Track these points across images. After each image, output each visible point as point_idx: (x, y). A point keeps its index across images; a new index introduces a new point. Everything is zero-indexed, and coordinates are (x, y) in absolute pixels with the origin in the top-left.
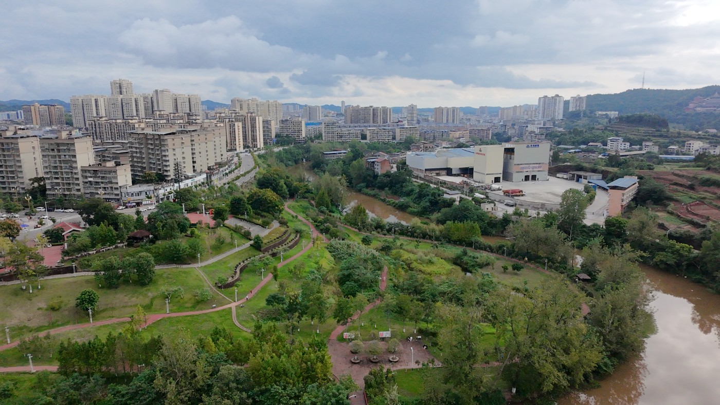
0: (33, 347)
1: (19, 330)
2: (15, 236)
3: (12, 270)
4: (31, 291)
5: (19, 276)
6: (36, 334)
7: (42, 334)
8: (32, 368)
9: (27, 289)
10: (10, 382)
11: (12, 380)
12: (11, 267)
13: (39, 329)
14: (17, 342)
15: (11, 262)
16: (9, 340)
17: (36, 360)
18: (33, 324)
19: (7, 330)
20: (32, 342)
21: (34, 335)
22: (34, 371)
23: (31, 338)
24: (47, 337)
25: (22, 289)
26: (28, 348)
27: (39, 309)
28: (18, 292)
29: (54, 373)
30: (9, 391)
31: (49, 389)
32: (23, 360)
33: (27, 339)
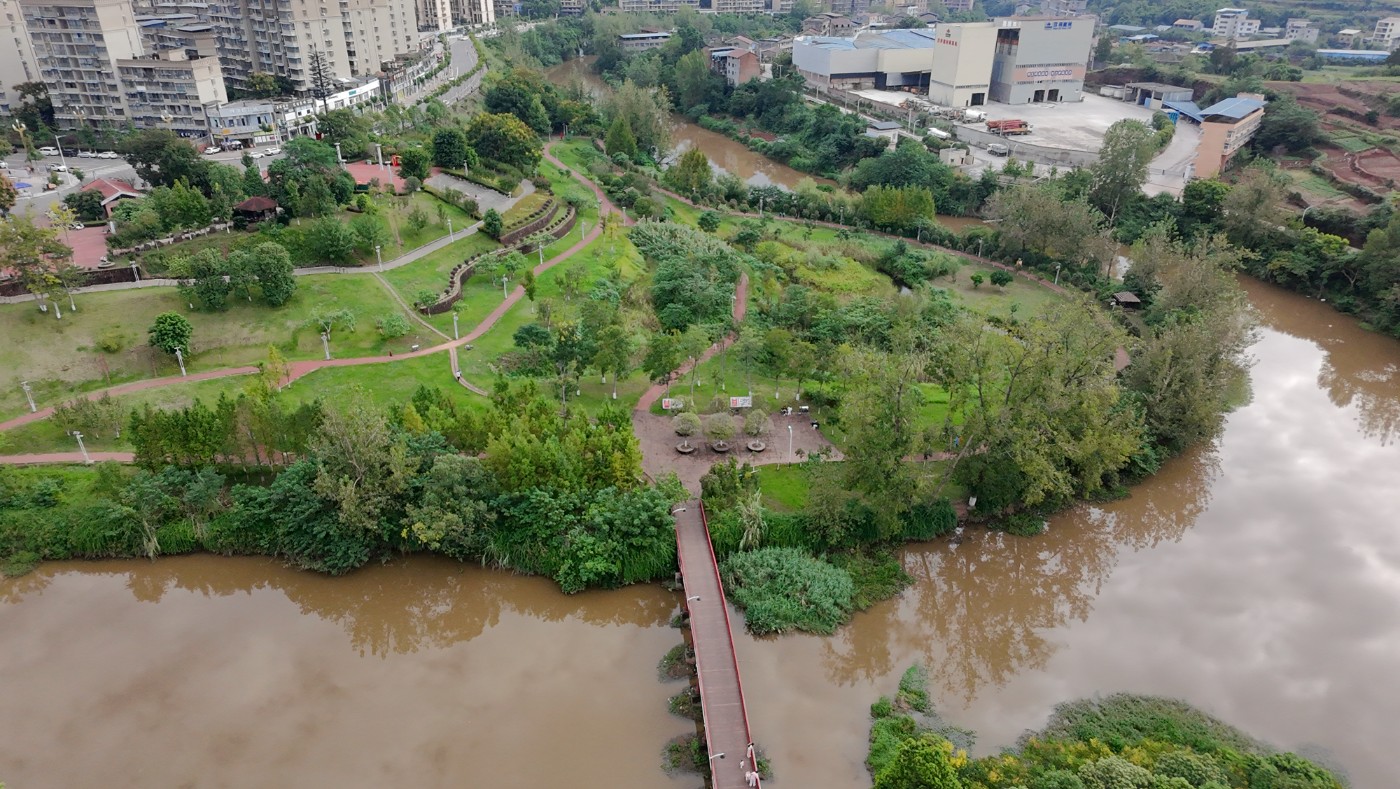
0: (81, 420)
1: (49, 388)
2: (7, 206)
3: (13, 274)
4: (59, 316)
5: (30, 286)
6: (83, 396)
7: (94, 396)
8: (85, 455)
9: (50, 312)
10: (49, 481)
11: (54, 477)
12: (11, 268)
13: (86, 386)
14: (48, 411)
15: (9, 257)
16: (33, 405)
17: (89, 441)
18: (74, 376)
19: (27, 388)
20: (78, 410)
21: (79, 397)
22: (92, 461)
23: (74, 404)
24: (105, 401)
25: (41, 311)
26: (72, 422)
27: (79, 350)
28: (34, 317)
29: (128, 465)
30: (50, 495)
31: (123, 492)
32: (67, 441)
33: (67, 405)
